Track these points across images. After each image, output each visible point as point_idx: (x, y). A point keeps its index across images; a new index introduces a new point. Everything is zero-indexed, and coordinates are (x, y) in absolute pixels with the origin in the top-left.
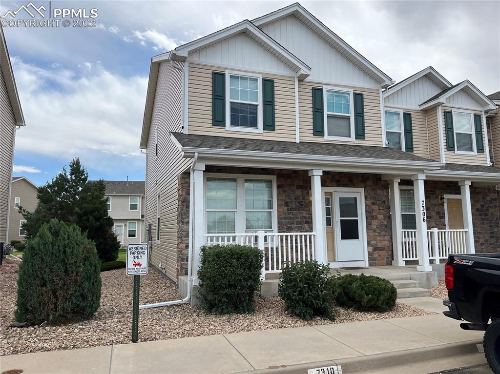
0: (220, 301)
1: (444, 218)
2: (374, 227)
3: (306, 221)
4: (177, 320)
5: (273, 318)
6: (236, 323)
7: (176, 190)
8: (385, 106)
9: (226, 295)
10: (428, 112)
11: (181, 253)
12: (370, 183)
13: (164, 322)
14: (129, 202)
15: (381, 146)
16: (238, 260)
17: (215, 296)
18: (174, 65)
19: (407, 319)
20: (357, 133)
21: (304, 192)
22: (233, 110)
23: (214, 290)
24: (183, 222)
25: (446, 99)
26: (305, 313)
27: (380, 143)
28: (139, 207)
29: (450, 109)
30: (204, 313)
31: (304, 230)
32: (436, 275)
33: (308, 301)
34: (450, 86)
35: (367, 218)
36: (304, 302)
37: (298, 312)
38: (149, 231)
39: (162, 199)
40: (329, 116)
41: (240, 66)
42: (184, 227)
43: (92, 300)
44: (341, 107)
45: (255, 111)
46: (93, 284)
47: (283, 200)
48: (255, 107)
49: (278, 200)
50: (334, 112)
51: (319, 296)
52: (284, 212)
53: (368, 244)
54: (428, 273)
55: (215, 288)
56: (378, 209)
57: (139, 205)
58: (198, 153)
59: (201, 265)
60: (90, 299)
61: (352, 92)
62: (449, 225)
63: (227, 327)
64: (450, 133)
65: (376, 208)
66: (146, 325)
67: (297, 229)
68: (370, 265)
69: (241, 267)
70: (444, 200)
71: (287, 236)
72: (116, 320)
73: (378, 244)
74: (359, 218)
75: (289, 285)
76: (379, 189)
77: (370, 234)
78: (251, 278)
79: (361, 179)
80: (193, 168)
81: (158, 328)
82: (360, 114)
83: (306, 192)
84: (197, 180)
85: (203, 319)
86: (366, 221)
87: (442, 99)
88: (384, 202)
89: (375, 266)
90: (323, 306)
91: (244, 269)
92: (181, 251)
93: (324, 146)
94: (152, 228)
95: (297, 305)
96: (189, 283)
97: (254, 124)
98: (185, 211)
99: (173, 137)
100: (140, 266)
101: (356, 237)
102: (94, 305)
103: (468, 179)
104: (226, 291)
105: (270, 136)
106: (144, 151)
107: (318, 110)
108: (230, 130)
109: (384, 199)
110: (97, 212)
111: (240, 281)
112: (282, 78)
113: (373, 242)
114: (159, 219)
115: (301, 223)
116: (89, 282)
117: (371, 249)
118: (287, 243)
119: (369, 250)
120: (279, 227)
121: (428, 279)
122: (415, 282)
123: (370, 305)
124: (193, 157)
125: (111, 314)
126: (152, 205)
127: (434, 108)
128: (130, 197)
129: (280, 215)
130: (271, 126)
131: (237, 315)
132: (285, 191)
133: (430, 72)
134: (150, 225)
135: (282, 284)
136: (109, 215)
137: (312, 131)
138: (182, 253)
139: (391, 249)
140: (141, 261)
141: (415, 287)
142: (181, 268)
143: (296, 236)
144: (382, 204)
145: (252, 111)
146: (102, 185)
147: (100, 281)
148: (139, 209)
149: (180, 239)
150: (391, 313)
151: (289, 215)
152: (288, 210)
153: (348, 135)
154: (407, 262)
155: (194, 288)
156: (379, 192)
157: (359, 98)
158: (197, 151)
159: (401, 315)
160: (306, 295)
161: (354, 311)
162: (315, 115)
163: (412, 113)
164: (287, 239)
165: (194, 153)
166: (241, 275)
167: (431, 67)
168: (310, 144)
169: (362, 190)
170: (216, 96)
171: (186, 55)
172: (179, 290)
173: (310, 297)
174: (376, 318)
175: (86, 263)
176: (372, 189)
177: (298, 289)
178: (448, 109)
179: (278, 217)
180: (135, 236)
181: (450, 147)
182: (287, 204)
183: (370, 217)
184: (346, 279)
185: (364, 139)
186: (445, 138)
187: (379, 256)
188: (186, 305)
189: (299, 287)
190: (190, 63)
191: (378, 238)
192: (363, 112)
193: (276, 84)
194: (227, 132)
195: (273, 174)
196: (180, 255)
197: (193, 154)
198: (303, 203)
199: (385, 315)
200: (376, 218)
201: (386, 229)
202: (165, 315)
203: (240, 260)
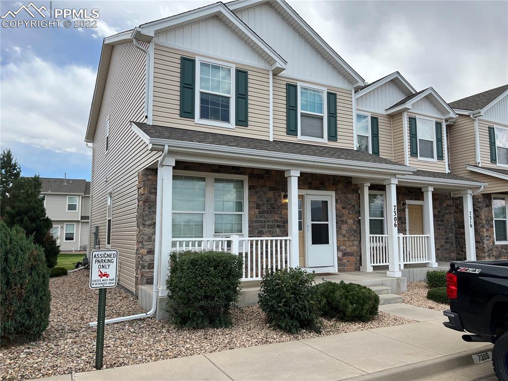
0: (194, 314)
1: (405, 223)
2: (344, 232)
3: (278, 225)
4: (146, 338)
5: (255, 332)
6: (215, 339)
7: (136, 188)
8: (357, 110)
9: (202, 308)
10: (394, 117)
11: (141, 259)
12: (340, 186)
13: (129, 342)
14: (67, 201)
15: (352, 149)
16: (215, 267)
17: (189, 309)
18: (137, 45)
19: (391, 328)
20: (330, 134)
21: (276, 194)
22: (203, 101)
23: (188, 302)
24: (144, 225)
25: (412, 105)
26: (291, 326)
27: (351, 146)
28: (79, 207)
29: (414, 115)
30: (175, 328)
31: (275, 235)
32: (406, 280)
33: (294, 312)
34: (414, 93)
35: (337, 223)
36: (289, 314)
37: (283, 325)
38: (96, 234)
39: (115, 198)
40: (302, 115)
41: (211, 53)
42: (145, 230)
43: (40, 317)
44: (315, 106)
45: (227, 104)
46: (41, 298)
47: (254, 202)
48: (227, 99)
49: (249, 202)
50: (307, 111)
51: (305, 306)
52: (256, 215)
53: (338, 249)
54: (398, 279)
55: (189, 300)
56: (348, 213)
57: (79, 205)
58: (169, 146)
59: (170, 274)
60: (37, 316)
61: (325, 90)
62: (409, 230)
63: (206, 345)
64: (414, 139)
65: (345, 212)
66: (109, 347)
67: (268, 234)
68: (339, 271)
69: (219, 276)
70: (406, 205)
71: (257, 241)
72: (70, 341)
73: (348, 249)
74: (329, 223)
75: (273, 295)
76: (349, 193)
77: (339, 239)
78: (229, 287)
79: (332, 181)
80: (161, 163)
81: (124, 349)
82: (332, 115)
83: (279, 193)
84: (165, 176)
85: (175, 336)
86: (337, 226)
87: (408, 105)
88: (354, 206)
89: (344, 271)
90: (310, 318)
91: (222, 278)
92: (142, 258)
93: (298, 146)
94: (99, 231)
95: (282, 317)
96: (154, 293)
97: (226, 119)
98: (147, 213)
99: (135, 128)
100: (107, 277)
101: (326, 242)
102: (42, 324)
103: (431, 185)
104: (202, 303)
105: (242, 132)
106: (90, 144)
107: (291, 108)
108: (199, 123)
109: (354, 203)
110: (33, 212)
111: (218, 292)
112: (257, 70)
113: (343, 248)
114: (109, 221)
115: (272, 227)
116: (36, 296)
117: (340, 254)
118: (257, 249)
119: (339, 256)
120: (249, 231)
121: (398, 285)
122: (388, 288)
123: (354, 315)
124: (162, 150)
125: (62, 332)
126: (101, 205)
127: (400, 114)
128: (68, 197)
129: (251, 218)
130: (244, 121)
131: (213, 330)
132: (257, 192)
133: (397, 77)
134: (97, 227)
135: (263, 295)
136: (46, 216)
137: (285, 130)
138: (143, 259)
139: (359, 254)
140: (108, 271)
141: (388, 293)
142: (142, 276)
143: (267, 241)
144: (351, 208)
145: (223, 103)
146: (37, 181)
147: (49, 295)
148: (79, 209)
149: (140, 244)
150: (374, 323)
151: (260, 218)
152: (260, 213)
153: (321, 136)
154: (375, 268)
155: (161, 300)
156: (349, 195)
157: (332, 97)
158: (167, 144)
159: (384, 324)
160: (293, 306)
161: (337, 321)
162: (289, 113)
163: (379, 118)
164: (257, 244)
165: (164, 145)
166: (219, 284)
167: (398, 72)
168: (284, 143)
169: (333, 193)
170: (185, 84)
171: (152, 34)
172: (139, 301)
173: (296, 308)
174: (362, 328)
175: (33, 273)
176: (342, 193)
177: (283, 300)
178: (413, 115)
179: (249, 221)
180: (72, 239)
181: (414, 153)
182: (258, 207)
183: (340, 222)
184: (327, 288)
185: (336, 141)
186: (409, 144)
187: (348, 261)
188: (151, 319)
189: (284, 298)
190: (156, 44)
191: (348, 243)
192: (335, 113)
193: (249, 77)
194: (196, 125)
195: (245, 174)
196: (141, 262)
197: (162, 147)
198: (275, 205)
199: (369, 324)
200: (346, 223)
201: (355, 234)
202: (129, 332)
203: (218, 268)
